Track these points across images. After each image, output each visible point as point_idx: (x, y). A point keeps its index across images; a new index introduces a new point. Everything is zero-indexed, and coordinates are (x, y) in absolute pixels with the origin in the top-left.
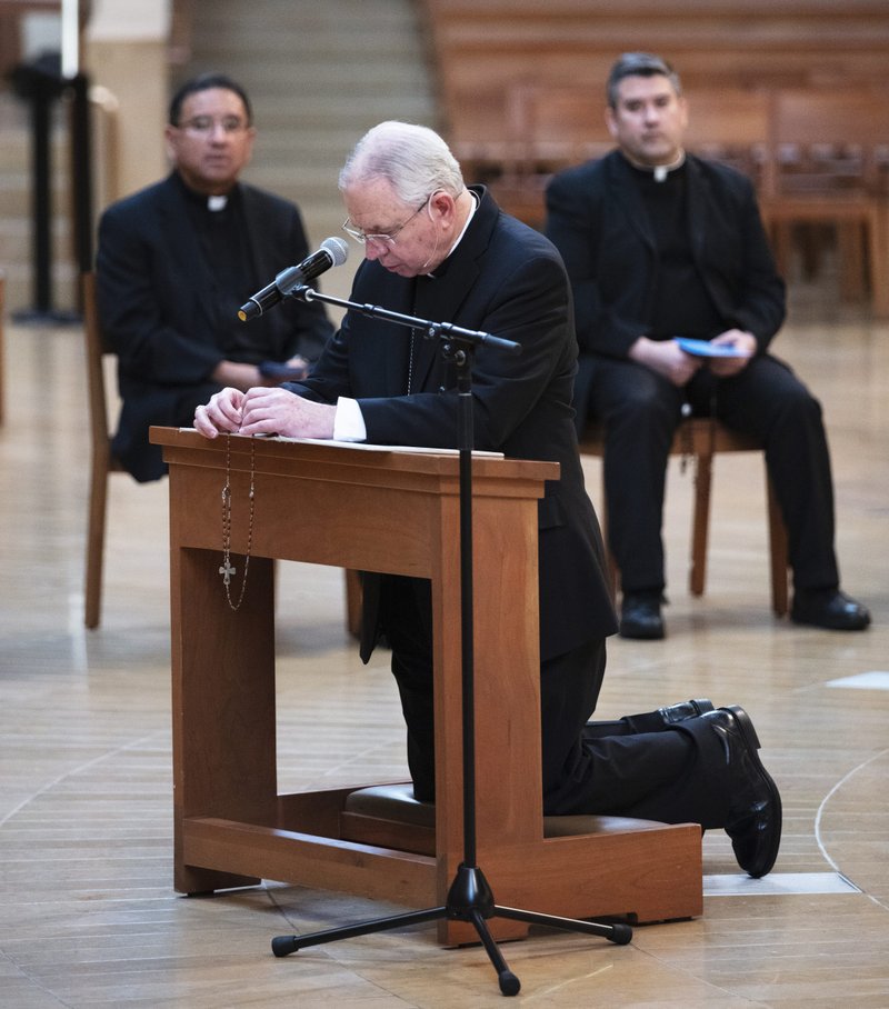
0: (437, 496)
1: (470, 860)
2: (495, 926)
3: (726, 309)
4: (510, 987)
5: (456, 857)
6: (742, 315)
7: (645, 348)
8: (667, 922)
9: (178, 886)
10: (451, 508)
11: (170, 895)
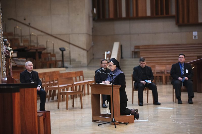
0: (111, 88)
1: (113, 118)
2: (115, 123)
3: (149, 78)
4: (116, 127)
5: (113, 117)
6: (150, 79)
7: (141, 81)
8: (131, 123)
9: (92, 121)
10: (112, 89)
11: (92, 122)
